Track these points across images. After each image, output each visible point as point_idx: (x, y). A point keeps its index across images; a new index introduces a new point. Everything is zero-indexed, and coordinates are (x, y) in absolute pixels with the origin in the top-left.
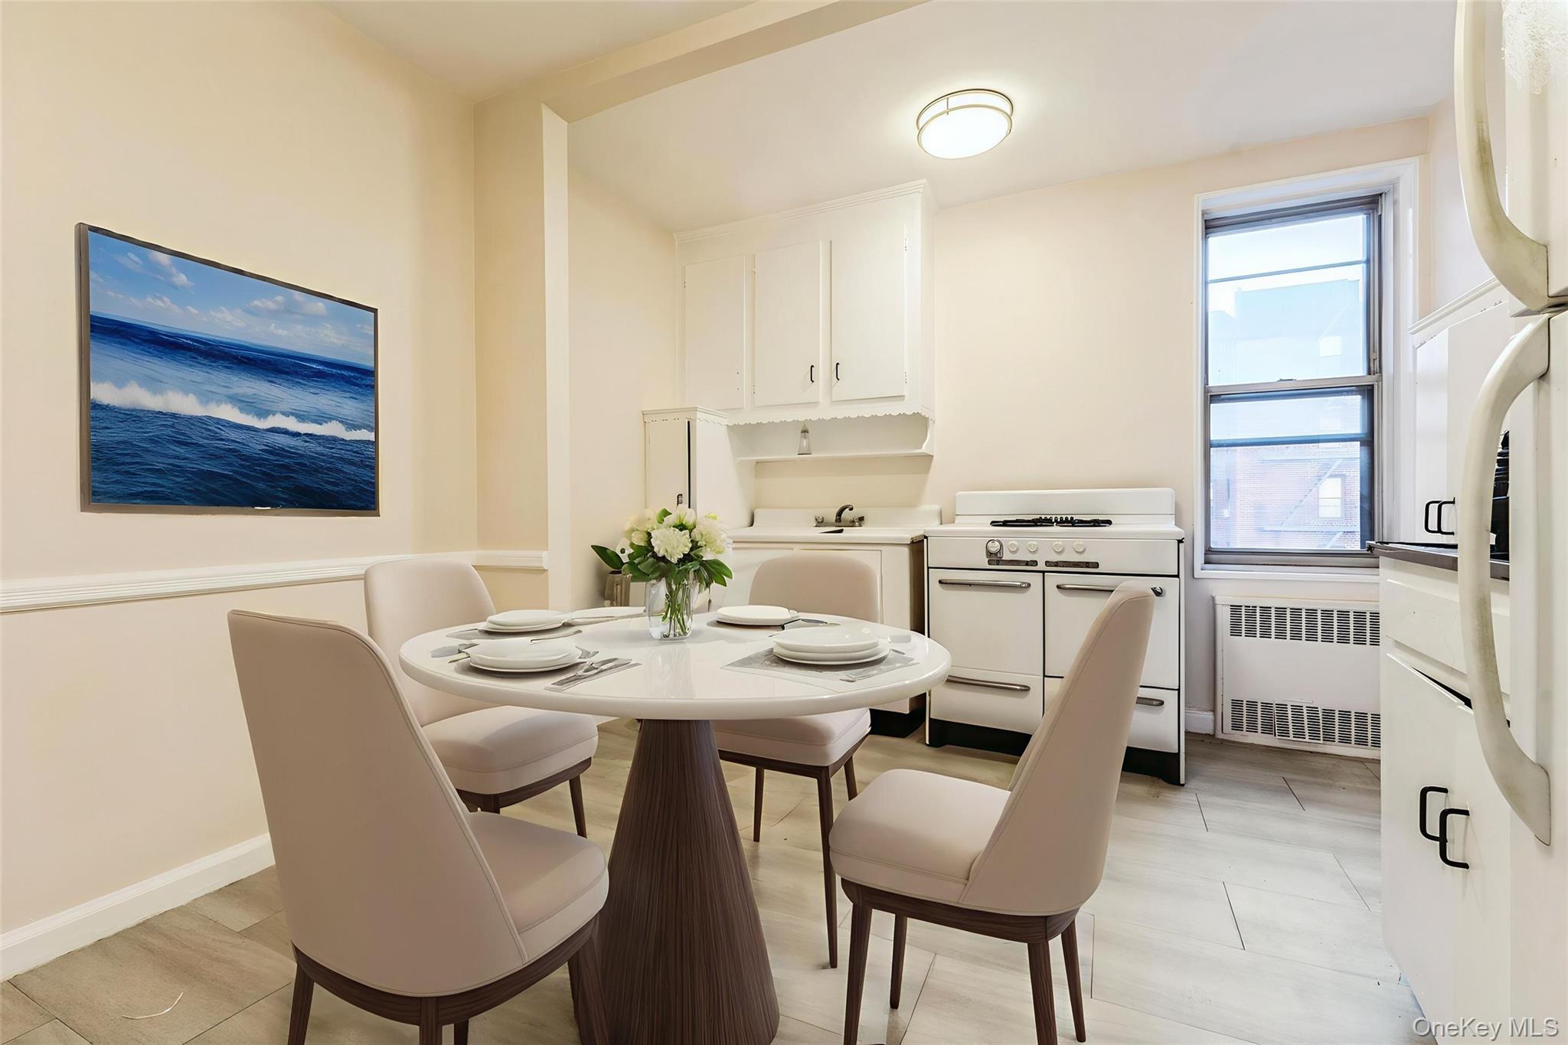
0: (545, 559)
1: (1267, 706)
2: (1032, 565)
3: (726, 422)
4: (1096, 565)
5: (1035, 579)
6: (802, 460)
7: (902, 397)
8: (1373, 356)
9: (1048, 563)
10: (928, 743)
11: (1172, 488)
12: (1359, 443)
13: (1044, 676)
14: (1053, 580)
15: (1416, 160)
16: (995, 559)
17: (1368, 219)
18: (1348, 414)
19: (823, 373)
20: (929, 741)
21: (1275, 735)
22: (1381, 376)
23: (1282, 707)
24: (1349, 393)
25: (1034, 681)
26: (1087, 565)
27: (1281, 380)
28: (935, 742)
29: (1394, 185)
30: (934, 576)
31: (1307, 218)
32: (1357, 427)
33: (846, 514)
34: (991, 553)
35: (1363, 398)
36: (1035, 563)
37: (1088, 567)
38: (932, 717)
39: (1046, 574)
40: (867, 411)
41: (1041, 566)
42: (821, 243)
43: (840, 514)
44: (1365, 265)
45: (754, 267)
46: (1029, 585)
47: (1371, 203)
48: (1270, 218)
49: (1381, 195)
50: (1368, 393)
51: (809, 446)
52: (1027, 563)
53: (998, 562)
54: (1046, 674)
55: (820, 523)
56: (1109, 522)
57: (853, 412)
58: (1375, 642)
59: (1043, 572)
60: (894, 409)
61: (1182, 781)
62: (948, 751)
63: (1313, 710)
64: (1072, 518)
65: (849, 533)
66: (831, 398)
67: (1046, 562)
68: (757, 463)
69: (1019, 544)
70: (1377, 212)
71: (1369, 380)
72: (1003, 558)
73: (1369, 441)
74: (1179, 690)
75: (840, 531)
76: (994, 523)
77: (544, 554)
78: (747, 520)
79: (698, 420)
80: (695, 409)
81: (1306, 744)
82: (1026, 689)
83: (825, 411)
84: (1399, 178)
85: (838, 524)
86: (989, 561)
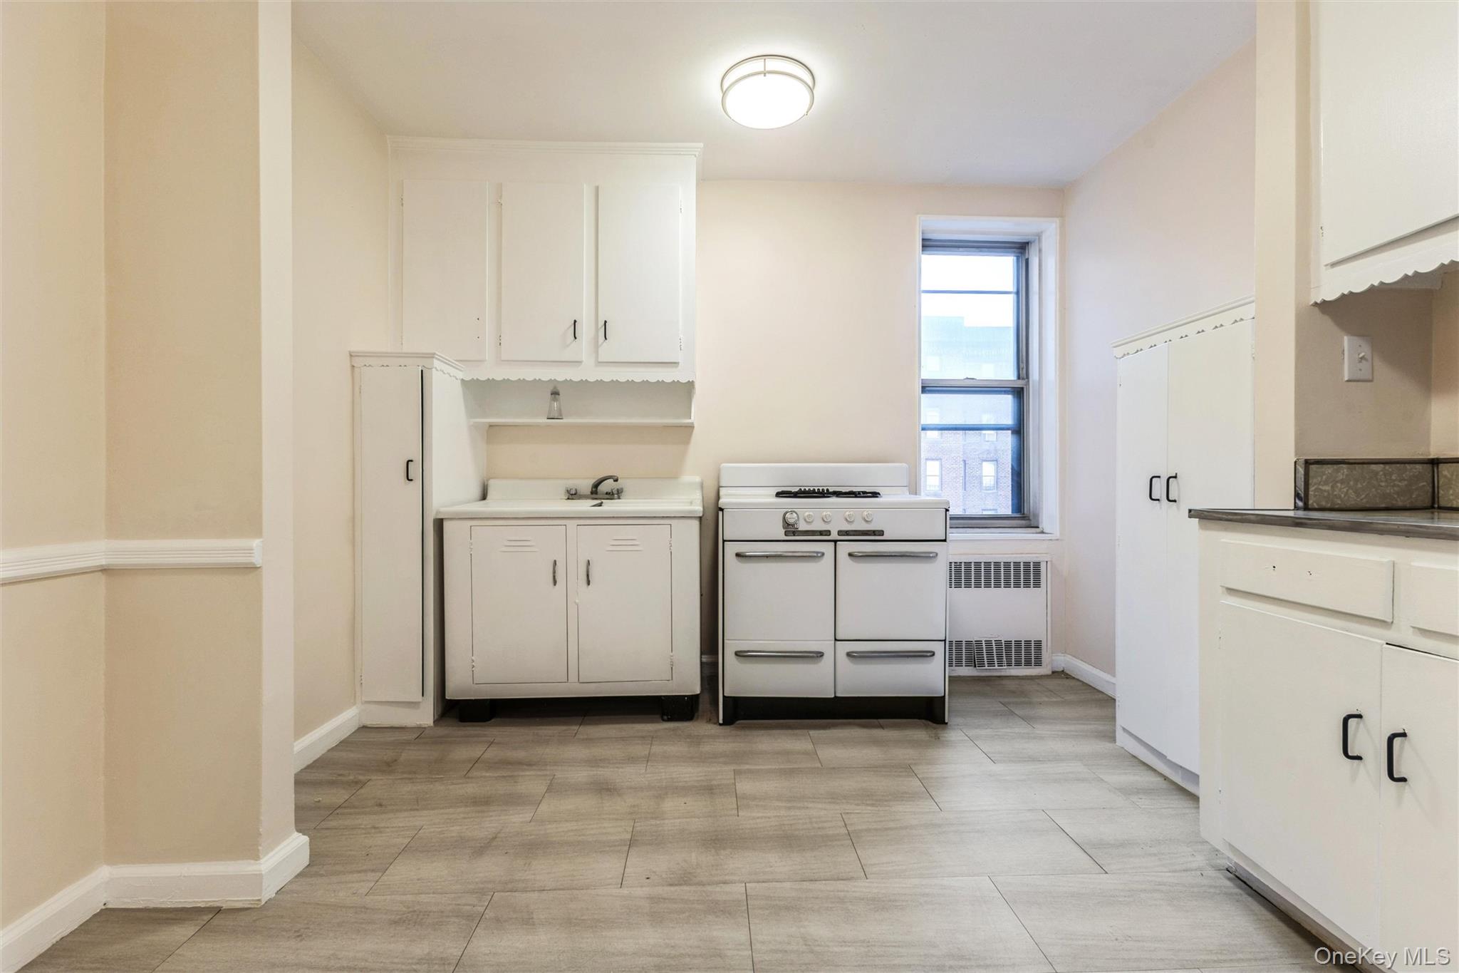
0: (254, 549)
1: (968, 643)
2: (826, 535)
3: (461, 375)
4: (881, 533)
5: (828, 548)
6: (548, 426)
7: (675, 364)
8: (1021, 365)
9: (840, 533)
10: (721, 721)
11: (906, 463)
12: (1010, 432)
13: (836, 640)
14: (844, 548)
15: (1057, 220)
16: (791, 530)
17: (1018, 260)
18: (1002, 409)
19: (586, 330)
20: (723, 719)
21: (975, 666)
22: (1028, 381)
23: (979, 643)
24: (1006, 392)
25: (826, 646)
26: (874, 533)
27: (967, 378)
28: (728, 721)
29: (1039, 236)
30: (731, 549)
31: (981, 251)
32: (1009, 420)
33: (604, 488)
34: (788, 525)
35: (1014, 397)
36: (828, 533)
37: (875, 535)
38: (725, 695)
39: (838, 543)
40: (639, 375)
41: (834, 536)
42: (585, 186)
43: (596, 486)
44: (1015, 296)
45: (501, 197)
46: (823, 554)
47: (1021, 248)
48: (959, 247)
49: (1028, 243)
50: (1019, 394)
51: (560, 410)
52: (821, 533)
53: (794, 533)
54: (837, 638)
55: (573, 495)
56: (875, 495)
57: (623, 375)
58: (1037, 585)
59: (835, 541)
60: (668, 376)
61: (946, 721)
62: (744, 728)
63: (998, 642)
64: (828, 490)
65: (610, 506)
66: (597, 357)
67: (839, 531)
68: (490, 426)
69: (810, 514)
70: (1025, 256)
71: (1020, 384)
72: (800, 529)
73: (1019, 430)
74: (945, 640)
75: (600, 505)
76: (779, 495)
77: (256, 543)
78: (476, 492)
79: (434, 370)
80: (432, 356)
81: (997, 671)
82: (820, 655)
83: (591, 373)
84: (1042, 232)
85: (594, 496)
86: (785, 532)
